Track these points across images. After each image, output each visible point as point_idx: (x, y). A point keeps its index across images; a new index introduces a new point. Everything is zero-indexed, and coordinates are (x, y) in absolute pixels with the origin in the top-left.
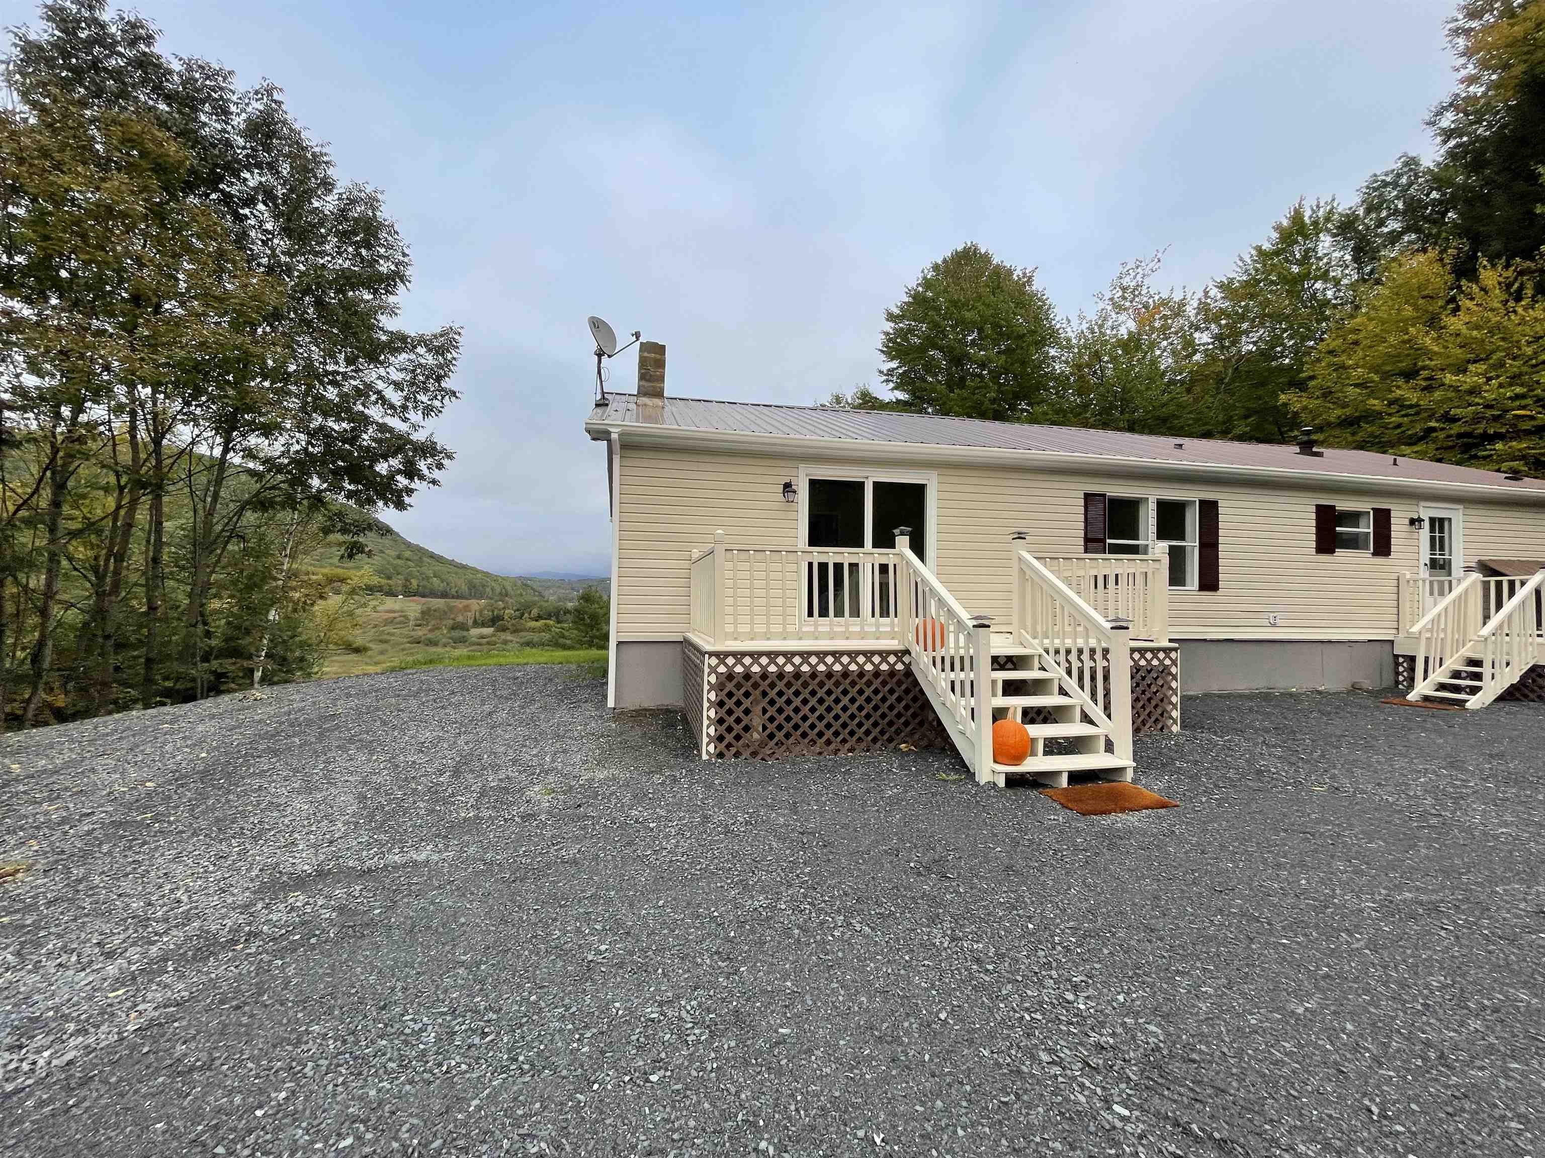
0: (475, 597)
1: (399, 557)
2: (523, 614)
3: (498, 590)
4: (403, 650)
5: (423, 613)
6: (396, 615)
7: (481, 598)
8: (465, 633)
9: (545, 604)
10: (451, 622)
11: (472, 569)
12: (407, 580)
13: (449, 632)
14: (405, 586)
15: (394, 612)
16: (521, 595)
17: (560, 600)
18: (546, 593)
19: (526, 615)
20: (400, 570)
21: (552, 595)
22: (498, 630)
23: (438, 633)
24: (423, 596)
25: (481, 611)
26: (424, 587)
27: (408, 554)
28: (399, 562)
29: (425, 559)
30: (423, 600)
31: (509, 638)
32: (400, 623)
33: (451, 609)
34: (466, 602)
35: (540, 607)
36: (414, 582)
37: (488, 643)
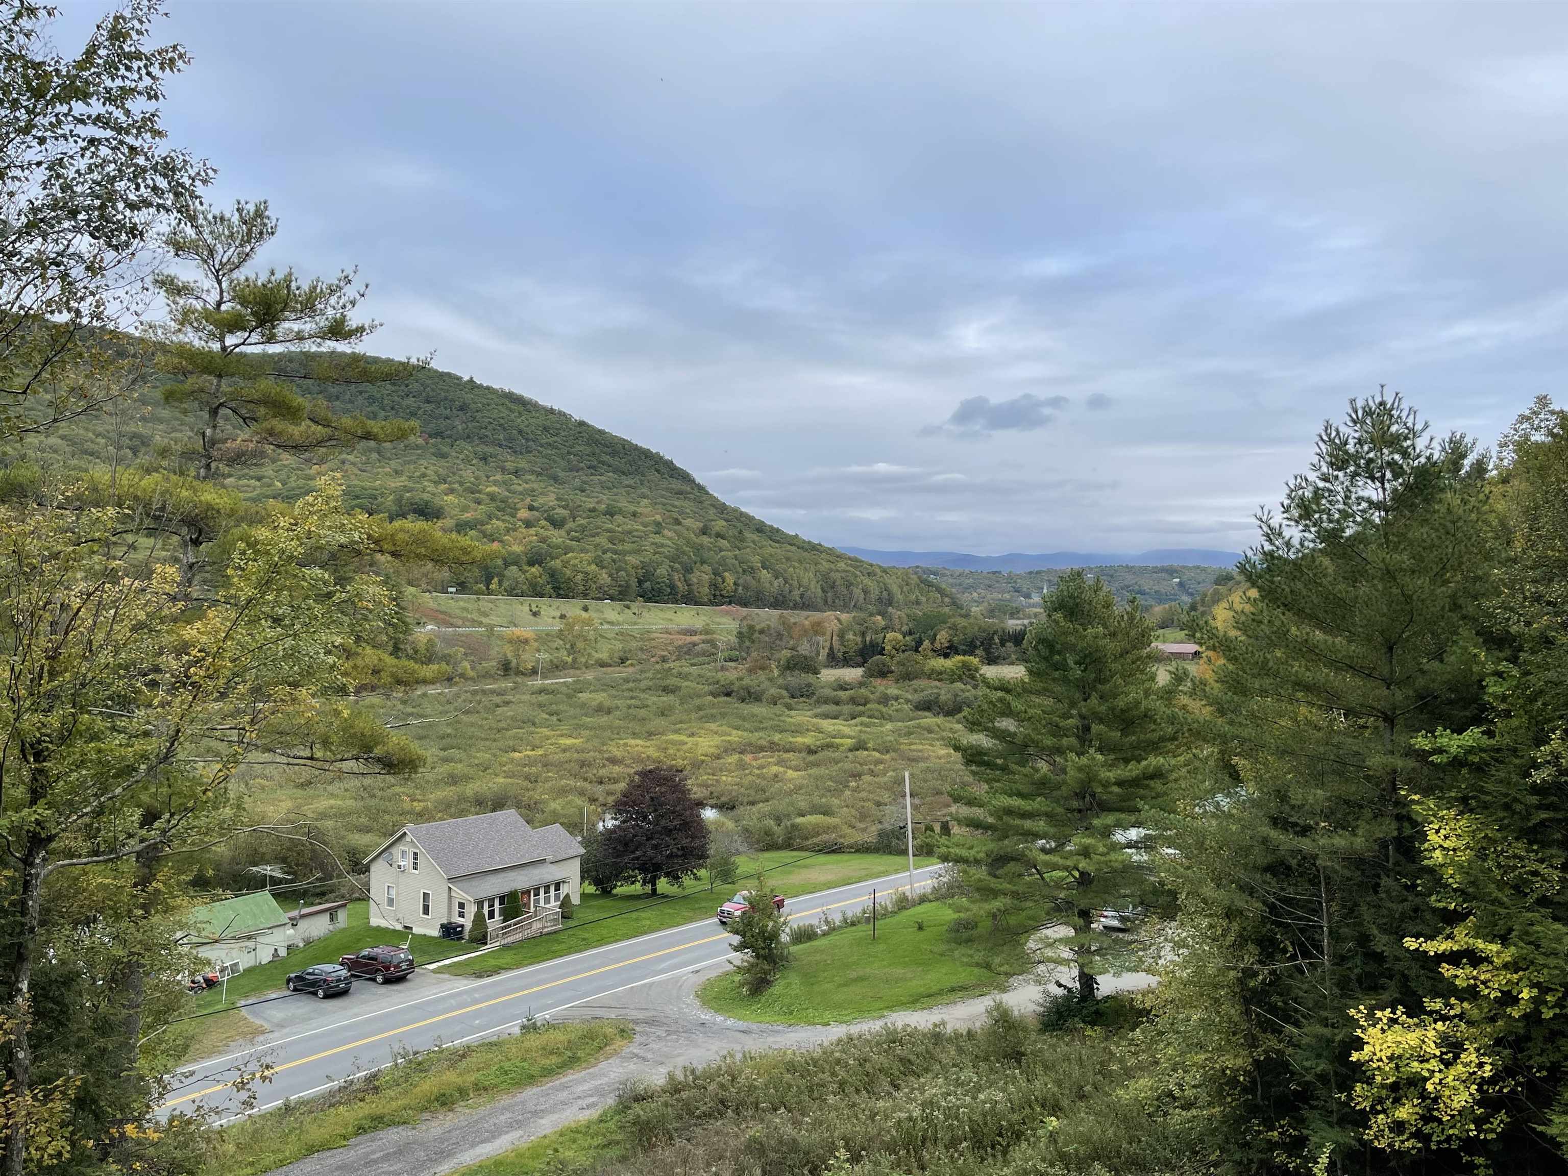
0: (833, 608)
1: (704, 531)
2: (919, 643)
3: (875, 592)
4: (699, 708)
5: (740, 635)
6: (695, 639)
7: (845, 608)
8: (811, 678)
9: (962, 622)
10: (786, 653)
11: (830, 552)
12: (716, 573)
13: (782, 674)
14: (714, 585)
15: (693, 633)
16: (918, 603)
17: (991, 613)
18: (965, 598)
19: (926, 643)
20: (706, 555)
21: (978, 603)
22: (870, 674)
23: (762, 676)
24: (745, 605)
25: (842, 634)
26: (746, 588)
27: (719, 525)
28: (705, 540)
29: (748, 534)
30: (744, 611)
31: (893, 691)
32: (704, 654)
33: (789, 627)
34: (816, 616)
35: (954, 627)
36: (730, 578)
37: (853, 701)
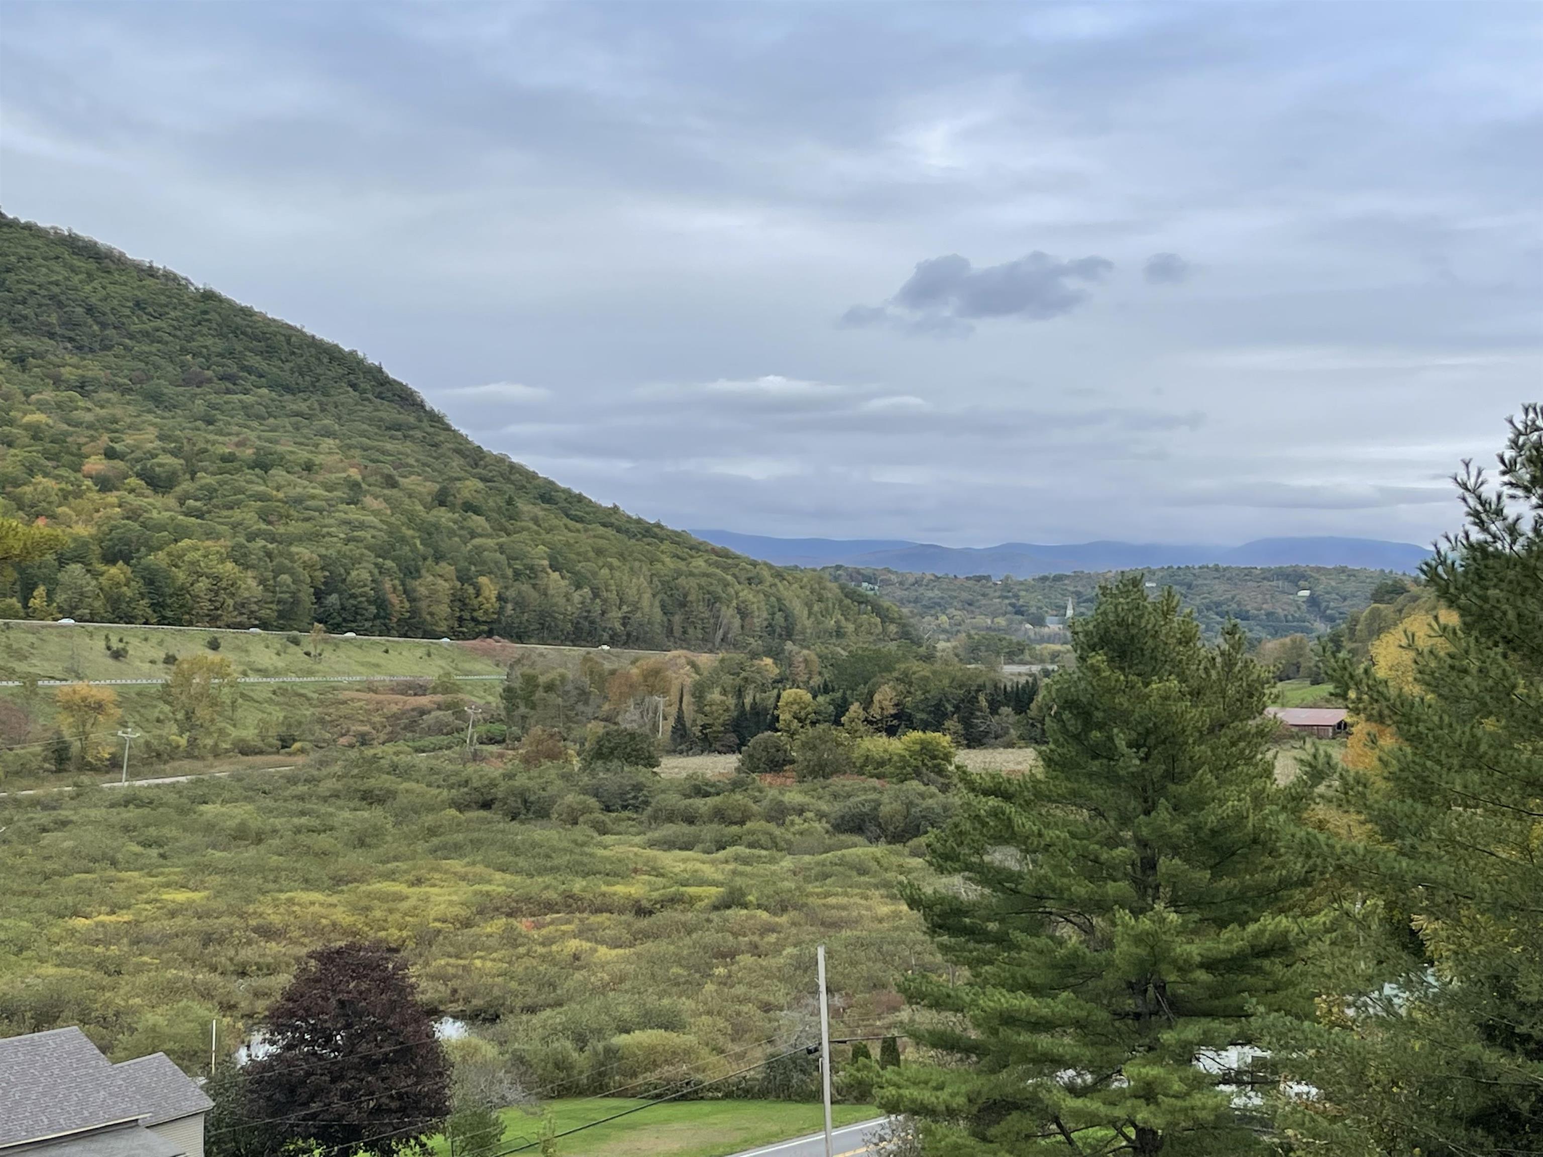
0: (684, 642)
1: (442, 499)
2: (842, 707)
3: (760, 618)
4: (432, 832)
5: (509, 694)
6: (424, 701)
7: (706, 643)
8: (642, 774)
9: (920, 669)
10: (596, 728)
11: (677, 539)
12: (464, 578)
13: (587, 766)
14: (459, 601)
15: (420, 689)
16: (839, 633)
17: (974, 651)
18: (926, 625)
19: (855, 708)
20: (445, 544)
21: (950, 634)
22: (752, 766)
23: (550, 770)
24: (520, 637)
25: (699, 691)
26: (521, 604)
27: (470, 487)
28: (444, 516)
29: (524, 506)
30: (517, 649)
31: (794, 796)
32: (439, 729)
33: (601, 679)
34: (652, 658)
35: (905, 679)
36: (489, 588)
37: (720, 816)
